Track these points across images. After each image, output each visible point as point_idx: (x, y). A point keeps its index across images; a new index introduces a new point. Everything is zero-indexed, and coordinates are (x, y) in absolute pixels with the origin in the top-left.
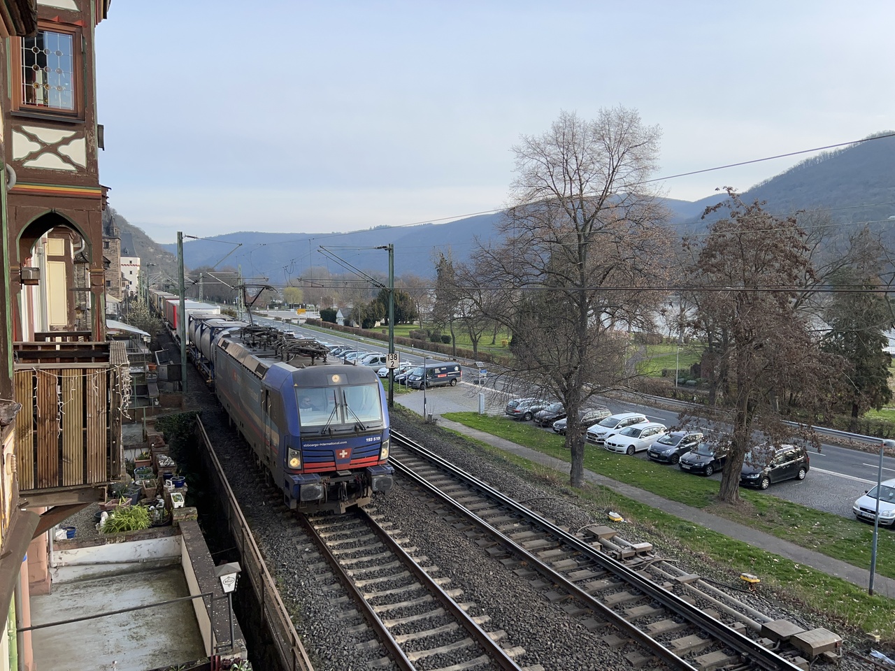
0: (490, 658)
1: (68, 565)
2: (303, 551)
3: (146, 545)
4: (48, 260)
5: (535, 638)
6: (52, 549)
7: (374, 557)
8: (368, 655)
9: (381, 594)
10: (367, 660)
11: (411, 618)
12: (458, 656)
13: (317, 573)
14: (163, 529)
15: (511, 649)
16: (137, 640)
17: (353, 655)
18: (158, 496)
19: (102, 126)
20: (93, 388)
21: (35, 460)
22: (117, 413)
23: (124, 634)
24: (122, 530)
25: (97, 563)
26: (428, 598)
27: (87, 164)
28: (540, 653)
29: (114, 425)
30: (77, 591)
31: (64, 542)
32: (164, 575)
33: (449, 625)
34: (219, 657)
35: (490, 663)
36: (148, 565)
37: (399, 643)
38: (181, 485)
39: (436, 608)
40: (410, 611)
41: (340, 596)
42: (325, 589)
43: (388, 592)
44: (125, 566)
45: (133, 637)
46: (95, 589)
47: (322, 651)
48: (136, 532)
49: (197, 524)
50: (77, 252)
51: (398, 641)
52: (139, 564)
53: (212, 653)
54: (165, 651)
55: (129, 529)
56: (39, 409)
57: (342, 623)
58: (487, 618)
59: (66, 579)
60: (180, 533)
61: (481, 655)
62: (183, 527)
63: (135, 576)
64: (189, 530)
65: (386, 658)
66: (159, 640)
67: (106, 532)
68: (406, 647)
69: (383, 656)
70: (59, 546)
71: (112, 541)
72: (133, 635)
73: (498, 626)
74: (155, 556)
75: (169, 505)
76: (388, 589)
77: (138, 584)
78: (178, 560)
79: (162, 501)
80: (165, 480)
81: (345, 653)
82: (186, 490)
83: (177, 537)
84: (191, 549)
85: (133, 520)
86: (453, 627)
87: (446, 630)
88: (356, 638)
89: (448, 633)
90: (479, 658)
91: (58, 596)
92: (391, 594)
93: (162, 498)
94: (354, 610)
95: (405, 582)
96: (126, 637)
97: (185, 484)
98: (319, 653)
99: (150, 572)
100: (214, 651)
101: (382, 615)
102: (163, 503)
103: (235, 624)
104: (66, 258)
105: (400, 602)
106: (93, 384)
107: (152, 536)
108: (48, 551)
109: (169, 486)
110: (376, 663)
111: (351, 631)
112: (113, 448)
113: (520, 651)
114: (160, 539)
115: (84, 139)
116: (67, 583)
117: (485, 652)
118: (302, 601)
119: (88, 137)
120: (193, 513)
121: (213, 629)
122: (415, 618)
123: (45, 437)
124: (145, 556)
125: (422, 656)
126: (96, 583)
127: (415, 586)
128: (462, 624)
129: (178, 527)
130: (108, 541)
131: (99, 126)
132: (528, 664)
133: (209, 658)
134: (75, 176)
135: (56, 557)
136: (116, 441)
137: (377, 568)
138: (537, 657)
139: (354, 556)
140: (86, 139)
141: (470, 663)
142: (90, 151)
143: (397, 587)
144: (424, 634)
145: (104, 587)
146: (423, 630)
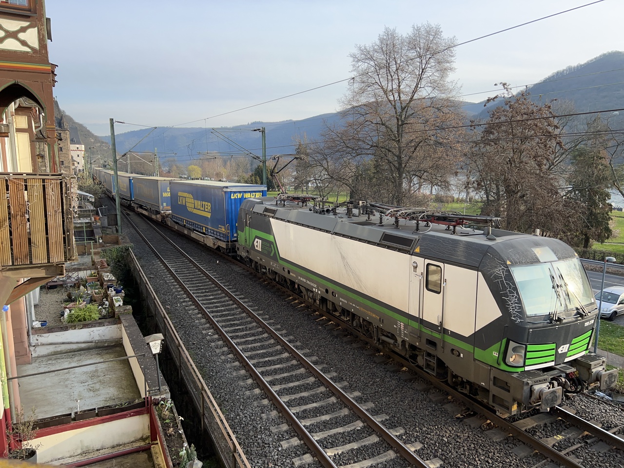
0: (337, 399)
1: (43, 345)
2: (207, 335)
3: (97, 331)
4: (16, 132)
5: (368, 386)
6: (30, 333)
7: (257, 337)
8: (253, 398)
9: (262, 360)
10: (253, 401)
11: (282, 375)
12: (315, 398)
13: (217, 348)
14: (108, 320)
15: (351, 393)
16: (94, 391)
17: (243, 398)
18: (105, 299)
19: (49, 19)
20: (50, 193)
21: (12, 245)
22: (69, 212)
23: (84, 388)
24: (80, 321)
25: (63, 343)
26: (294, 362)
27: (40, 46)
28: (371, 395)
29: (68, 221)
30: (50, 362)
31: (39, 329)
32: (110, 351)
33: (308, 379)
34: (151, 398)
35: (337, 402)
36: (99, 344)
37: (275, 390)
38: (120, 292)
39: (300, 368)
40: (282, 370)
41: (233, 362)
42: (223, 357)
43: (267, 359)
44: (83, 345)
45: (90, 390)
46: (62, 360)
47: (222, 396)
48: (90, 322)
49: (132, 316)
50: (38, 130)
51: (274, 389)
52: (93, 344)
53: (146, 395)
54: (113, 398)
55: (85, 320)
56: (12, 208)
57: (235, 379)
58: (335, 374)
59: (42, 354)
60: (120, 323)
61: (331, 397)
62: (122, 318)
63: (90, 352)
64: (127, 320)
65: (266, 400)
66: (109, 391)
67: (69, 322)
68: (280, 393)
69: (264, 399)
70: (36, 331)
71: (73, 328)
72: (91, 388)
73: (342, 378)
74: (104, 338)
75: (112, 305)
76: (267, 357)
77: (93, 357)
78: (120, 341)
79: (107, 303)
80: (108, 289)
81: (238, 397)
82: (124, 295)
83: (119, 325)
84: (128, 332)
85: (88, 314)
86: (312, 380)
87: (307, 382)
88: (245, 388)
89: (308, 384)
90: (329, 399)
91: (37, 365)
92: (268, 360)
93: (107, 300)
94: (244, 371)
95: (278, 353)
96: (86, 390)
97: (123, 291)
98: (220, 397)
99: (101, 349)
100: (148, 393)
101: (262, 373)
102: (108, 304)
103: (161, 377)
104: (29, 130)
105: (275, 365)
106: (50, 190)
107: (100, 324)
108: (28, 335)
109: (112, 292)
110: (259, 403)
111: (242, 383)
112: (68, 237)
113: (357, 394)
114: (106, 327)
115: (36, 28)
116: (43, 356)
117: (333, 394)
118: (207, 365)
119: (39, 27)
120: (129, 309)
121: (146, 381)
122: (285, 375)
123: (17, 228)
124: (97, 338)
125: (291, 398)
126: (63, 357)
127: (286, 355)
128: (318, 377)
129: (119, 318)
130: (70, 328)
131: (47, 19)
132: (363, 402)
133: (144, 398)
134: (31, 56)
135: (34, 339)
136: (69, 232)
137: (259, 344)
138: (369, 397)
139: (242, 337)
140: (38, 29)
141: (324, 402)
142: (41, 37)
143: (272, 355)
144: (291, 385)
145: (69, 359)
146: (291, 382)
